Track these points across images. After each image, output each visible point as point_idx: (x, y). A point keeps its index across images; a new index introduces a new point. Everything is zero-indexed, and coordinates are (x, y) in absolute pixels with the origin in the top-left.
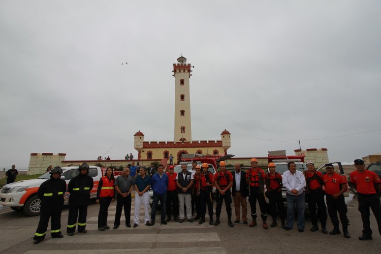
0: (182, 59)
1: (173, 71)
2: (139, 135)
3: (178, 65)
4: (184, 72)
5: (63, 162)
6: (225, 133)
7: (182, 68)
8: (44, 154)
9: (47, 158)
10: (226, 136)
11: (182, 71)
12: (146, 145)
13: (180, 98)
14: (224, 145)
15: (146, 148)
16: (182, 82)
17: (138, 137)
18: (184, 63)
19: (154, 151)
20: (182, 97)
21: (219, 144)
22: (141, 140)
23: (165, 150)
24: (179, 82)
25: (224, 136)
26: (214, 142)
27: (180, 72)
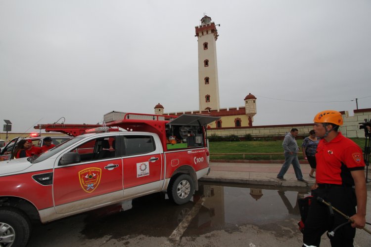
0: (206, 19)
1: (195, 36)
3: (201, 26)
4: (207, 33)
6: (250, 97)
7: (207, 28)
10: (250, 101)
11: (205, 33)
13: (204, 64)
14: (247, 112)
16: (206, 45)
18: (208, 23)
20: (206, 63)
21: (242, 111)
24: (203, 47)
25: (247, 102)
26: (236, 109)
27: (203, 34)
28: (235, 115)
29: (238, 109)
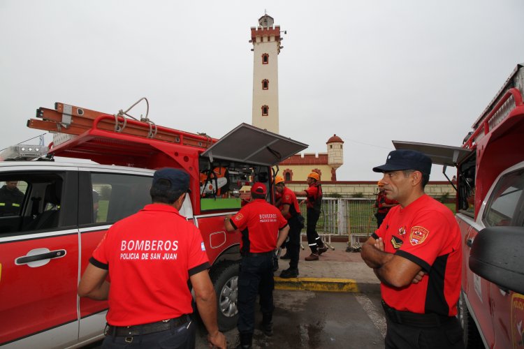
0: (266, 19)
1: (250, 41)
3: (259, 29)
4: (269, 40)
6: (335, 140)
7: (266, 32)
10: (336, 145)
11: (265, 39)
13: (261, 85)
14: (331, 161)
16: (265, 58)
18: (269, 25)
20: (265, 84)
21: (323, 159)
24: (261, 59)
25: (331, 146)
26: (314, 155)
27: (262, 40)
28: (312, 164)
29: (317, 156)
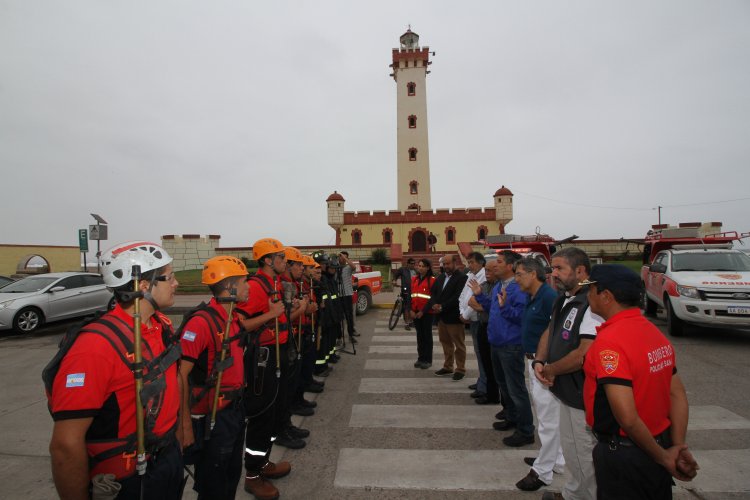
0: (409, 37)
1: (391, 66)
2: (336, 198)
3: (403, 51)
4: (415, 65)
5: (217, 249)
6: (503, 193)
7: (410, 56)
8: (185, 237)
9: (191, 244)
10: (505, 199)
11: (411, 64)
12: (349, 218)
13: (407, 122)
14: (499, 216)
15: (350, 223)
16: (411, 88)
17: (334, 204)
18: (415, 46)
19: (364, 229)
20: (412, 121)
21: (490, 214)
22: (339, 209)
23: (385, 226)
24: (406, 89)
25: (500, 200)
26: (480, 210)
27: (407, 66)
29: (483, 211)
